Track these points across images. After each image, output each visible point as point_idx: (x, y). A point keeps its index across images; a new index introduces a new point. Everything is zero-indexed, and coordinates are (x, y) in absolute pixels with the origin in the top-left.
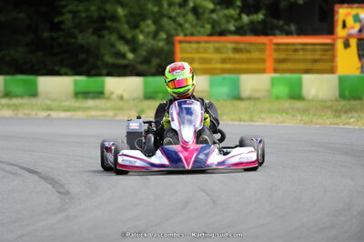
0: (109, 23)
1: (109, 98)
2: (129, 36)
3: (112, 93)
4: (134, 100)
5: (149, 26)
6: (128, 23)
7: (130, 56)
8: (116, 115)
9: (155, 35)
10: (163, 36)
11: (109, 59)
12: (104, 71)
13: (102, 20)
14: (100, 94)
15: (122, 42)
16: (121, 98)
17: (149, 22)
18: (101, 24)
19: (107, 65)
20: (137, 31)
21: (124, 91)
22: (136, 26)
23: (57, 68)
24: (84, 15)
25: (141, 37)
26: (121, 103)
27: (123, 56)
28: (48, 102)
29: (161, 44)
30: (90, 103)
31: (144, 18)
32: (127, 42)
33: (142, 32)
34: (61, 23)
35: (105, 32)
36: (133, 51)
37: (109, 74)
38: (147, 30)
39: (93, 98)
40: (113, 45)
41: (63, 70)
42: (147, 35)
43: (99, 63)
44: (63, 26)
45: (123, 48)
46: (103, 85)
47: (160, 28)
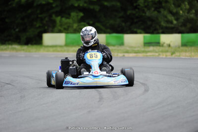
3: (164, 43)
7: (175, 22)
11: (163, 24)
12: (160, 31)
15: (170, 15)
16: (169, 46)
19: (162, 28)
20: (179, 9)
21: (171, 42)
23: (135, 30)
25: (181, 12)
28: (128, 49)
29: (192, 16)
36: (177, 19)
39: (153, 46)
41: (139, 31)
43: (158, 27)
44: (138, 7)
46: (159, 39)
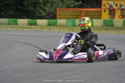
0: (38, 4)
1: (38, 25)
2: (43, 8)
4: (45, 26)
5: (49, 5)
6: (43, 4)
8: (43, 30)
9: (51, 8)
10: (53, 8)
13: (36, 3)
14: (35, 24)
17: (49, 4)
18: (36, 4)
22: (45, 5)
24: (30, 2)
26: (41, 27)
27: (42, 14)
30: (33, 27)
31: (48, 3)
32: (43, 10)
33: (47, 7)
34: (24, 4)
35: (37, 7)
37: (38, 19)
38: (48, 6)
40: (39, 11)
42: (48, 8)
45: (42, 11)
47: (52, 6)
